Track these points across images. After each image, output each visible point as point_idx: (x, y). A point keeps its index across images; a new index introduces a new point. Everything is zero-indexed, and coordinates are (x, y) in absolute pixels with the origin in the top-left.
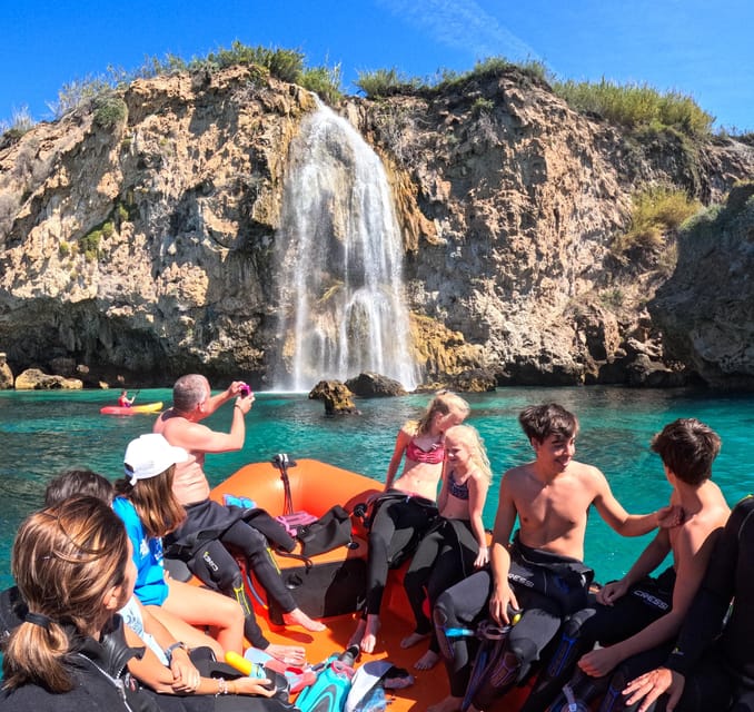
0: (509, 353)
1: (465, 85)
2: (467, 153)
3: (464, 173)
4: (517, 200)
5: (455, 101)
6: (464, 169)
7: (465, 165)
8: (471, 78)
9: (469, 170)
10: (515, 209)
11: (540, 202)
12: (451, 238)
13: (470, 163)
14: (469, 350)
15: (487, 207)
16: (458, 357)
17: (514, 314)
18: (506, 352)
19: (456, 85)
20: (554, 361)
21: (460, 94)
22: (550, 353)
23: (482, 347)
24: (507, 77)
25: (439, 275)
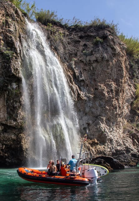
0: (113, 148)
1: (88, 29)
2: (94, 61)
3: (92, 69)
4: (114, 85)
5: (83, 35)
6: (91, 67)
7: (92, 66)
8: (91, 27)
9: (93, 68)
10: (113, 88)
11: (122, 86)
12: (88, 97)
13: (94, 65)
14: (100, 147)
15: (102, 85)
16: (98, 150)
17: (111, 132)
18: (112, 148)
19: (84, 28)
20: (132, 152)
21: (85, 33)
22: (130, 149)
23: (104, 146)
24: (108, 30)
25: (82, 113)
